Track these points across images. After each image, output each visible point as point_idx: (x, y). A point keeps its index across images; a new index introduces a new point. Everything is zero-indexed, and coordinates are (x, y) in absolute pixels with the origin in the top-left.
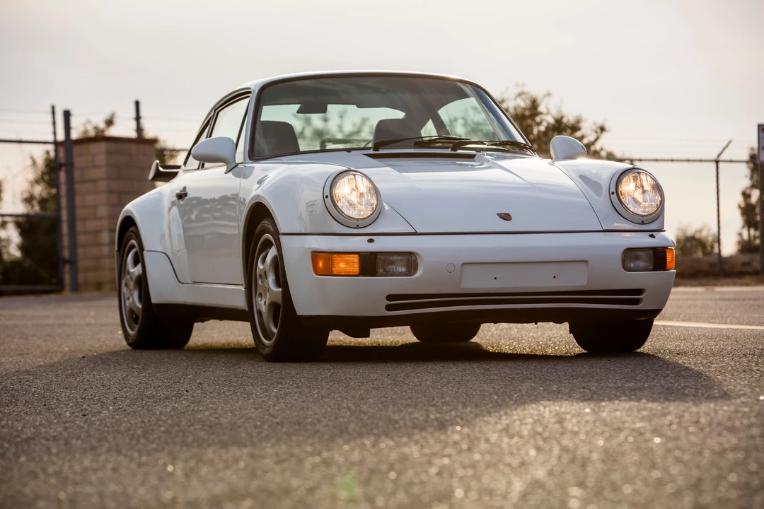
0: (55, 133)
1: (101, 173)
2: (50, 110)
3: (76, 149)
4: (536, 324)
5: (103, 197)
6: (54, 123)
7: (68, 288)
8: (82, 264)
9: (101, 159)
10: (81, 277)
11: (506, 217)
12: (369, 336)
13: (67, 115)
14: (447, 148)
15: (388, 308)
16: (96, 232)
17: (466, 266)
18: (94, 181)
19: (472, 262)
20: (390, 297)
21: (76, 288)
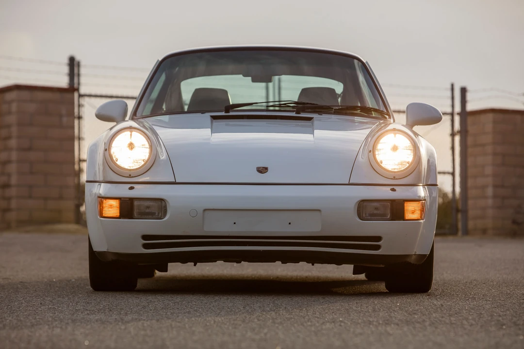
0: (453, 106)
1: (488, 139)
2: (449, 87)
3: (470, 120)
4: (313, 265)
5: (489, 159)
6: (453, 98)
7: (460, 233)
8: (471, 213)
9: (489, 127)
10: (471, 224)
11: (262, 170)
12: (167, 271)
13: (464, 91)
14: (293, 111)
15: (146, 246)
16: (484, 187)
17: (207, 212)
18: (483, 145)
19: (212, 208)
20: (145, 237)
21: (466, 232)
